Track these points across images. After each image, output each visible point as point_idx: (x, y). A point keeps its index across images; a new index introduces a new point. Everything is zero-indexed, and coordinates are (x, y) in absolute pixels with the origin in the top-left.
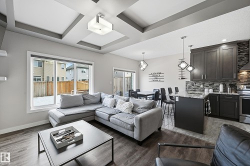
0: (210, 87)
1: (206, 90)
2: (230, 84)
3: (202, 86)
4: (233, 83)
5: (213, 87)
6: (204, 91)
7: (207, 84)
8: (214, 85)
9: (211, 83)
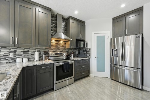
0: (24, 55)
1: (18, 60)
2: (44, 51)
3: (12, 55)
4: (46, 50)
5: (28, 55)
6: (15, 62)
7: (19, 52)
8: (30, 53)
9: (26, 50)
